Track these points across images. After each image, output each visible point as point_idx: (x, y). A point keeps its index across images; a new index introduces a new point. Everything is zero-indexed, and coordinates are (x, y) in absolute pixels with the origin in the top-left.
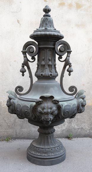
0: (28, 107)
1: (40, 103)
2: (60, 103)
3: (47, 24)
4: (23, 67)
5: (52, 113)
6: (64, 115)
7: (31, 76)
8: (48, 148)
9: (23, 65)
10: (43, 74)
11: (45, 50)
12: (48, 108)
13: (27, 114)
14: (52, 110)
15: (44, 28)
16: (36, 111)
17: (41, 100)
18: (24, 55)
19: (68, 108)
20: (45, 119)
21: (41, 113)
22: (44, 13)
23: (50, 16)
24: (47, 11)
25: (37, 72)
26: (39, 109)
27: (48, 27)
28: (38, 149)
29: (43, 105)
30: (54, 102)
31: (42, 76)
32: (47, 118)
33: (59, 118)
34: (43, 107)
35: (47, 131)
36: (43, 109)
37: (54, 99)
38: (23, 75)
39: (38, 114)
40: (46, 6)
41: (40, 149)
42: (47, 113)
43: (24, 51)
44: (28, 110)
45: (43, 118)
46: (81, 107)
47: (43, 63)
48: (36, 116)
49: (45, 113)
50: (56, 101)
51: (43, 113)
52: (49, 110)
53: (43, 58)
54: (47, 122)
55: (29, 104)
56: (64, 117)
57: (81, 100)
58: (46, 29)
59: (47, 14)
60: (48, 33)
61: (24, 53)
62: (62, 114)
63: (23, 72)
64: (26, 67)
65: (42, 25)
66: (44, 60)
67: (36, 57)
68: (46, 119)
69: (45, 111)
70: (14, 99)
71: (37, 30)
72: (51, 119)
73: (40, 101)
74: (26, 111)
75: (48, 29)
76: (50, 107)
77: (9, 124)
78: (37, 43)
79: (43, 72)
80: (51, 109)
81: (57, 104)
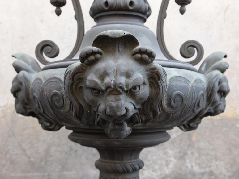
0: (61, 81)
1: (92, 57)
2: (158, 64)
5: (131, 92)
6: (169, 105)
7: (79, 16)
10: (110, 1)
12: (118, 72)
13: (58, 101)
14: (131, 81)
16: (81, 88)
17: (96, 49)
19: (183, 84)
20: (108, 111)
21: (97, 91)
26: (92, 77)
29: (101, 66)
30: (139, 56)
31: (107, 8)
32: (114, 104)
34: (102, 70)
36: (104, 75)
37: (137, 48)
38: (58, 13)
42: (115, 90)
46: (217, 96)
49: (108, 87)
51: (103, 88)
52: (122, 80)
56: (168, 115)
62: (164, 102)
63: (58, 4)
68: (111, 108)
69: (109, 80)
70: (27, 71)
72: (127, 110)
73: (93, 53)
74: (55, 94)
77: (32, 159)
80: (128, 75)
81: (149, 66)
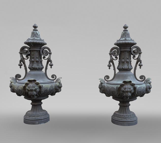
0: (115, 88)
1: (123, 85)
2: (136, 86)
3: (126, 36)
4: (110, 63)
5: (130, 92)
6: (137, 93)
7: (114, 69)
8: (127, 116)
9: (110, 62)
10: (123, 67)
11: (125, 52)
12: (128, 88)
13: (114, 92)
15: (124, 39)
16: (120, 90)
17: (123, 83)
18: (110, 56)
19: (140, 89)
20: (126, 95)
21: (123, 92)
22: (124, 29)
23: (127, 31)
24: (125, 27)
25: (119, 66)
26: (123, 89)
27: (127, 38)
28: (120, 115)
29: (125, 87)
30: (132, 85)
31: (122, 69)
32: (127, 94)
33: (134, 95)
34: (125, 88)
35: (125, 105)
36: (125, 89)
37: (132, 83)
38: (109, 68)
39: (121, 92)
40: (125, 25)
41: (121, 116)
43: (111, 53)
44: (114, 90)
45: (124, 95)
47: (123, 60)
48: (120, 93)
49: (126, 91)
50: (133, 84)
51: (125, 91)
52: (129, 90)
53: (123, 57)
54: (127, 98)
55: (115, 87)
56: (137, 95)
57: (149, 84)
58: (126, 39)
59: (126, 30)
60: (127, 42)
61: (110, 54)
63: (109, 66)
64: (111, 63)
65: (122, 36)
66: (123, 59)
67: (118, 57)
69: (126, 90)
70: (104, 84)
71: (120, 40)
72: (130, 95)
73: (123, 84)
74: (113, 91)
75: (127, 39)
76: (129, 88)
78: (119, 48)
79: (123, 66)
80: (130, 89)
81: (134, 86)
